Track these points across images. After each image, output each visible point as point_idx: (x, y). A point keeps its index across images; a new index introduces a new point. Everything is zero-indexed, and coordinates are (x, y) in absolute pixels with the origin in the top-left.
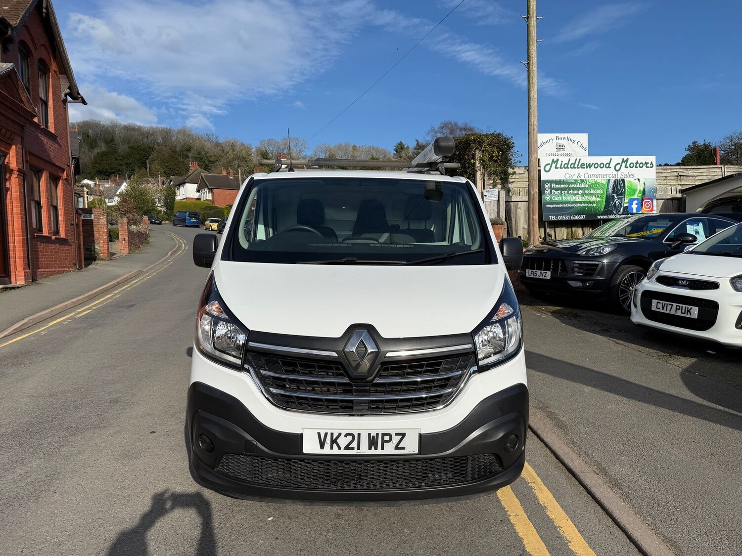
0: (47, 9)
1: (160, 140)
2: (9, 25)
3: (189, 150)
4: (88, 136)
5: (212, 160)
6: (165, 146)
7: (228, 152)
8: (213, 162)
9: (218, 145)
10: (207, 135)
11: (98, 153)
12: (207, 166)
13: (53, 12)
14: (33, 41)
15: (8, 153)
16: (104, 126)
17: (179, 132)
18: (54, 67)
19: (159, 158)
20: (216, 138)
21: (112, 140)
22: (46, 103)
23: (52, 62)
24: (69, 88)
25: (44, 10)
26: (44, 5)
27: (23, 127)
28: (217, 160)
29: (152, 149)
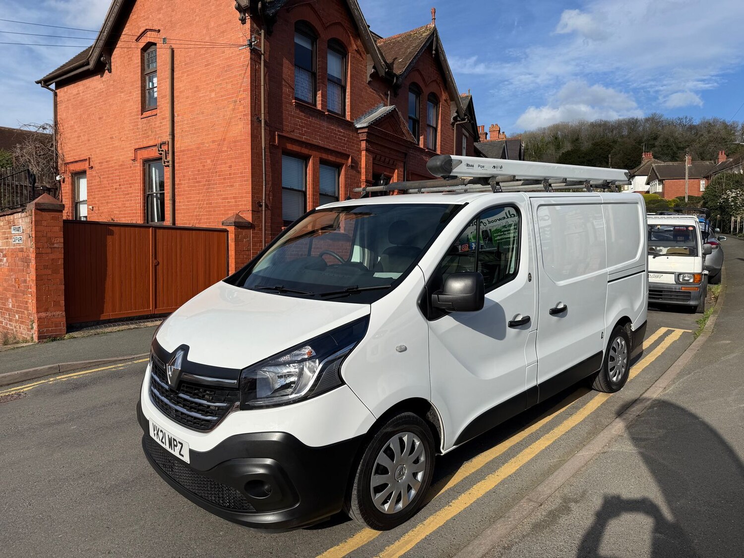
0: (437, 50)
1: (625, 133)
2: (395, 75)
3: (655, 139)
4: (556, 138)
5: (682, 146)
6: (629, 138)
7: (702, 135)
8: (683, 148)
9: (692, 128)
10: (679, 119)
11: (563, 153)
12: (675, 153)
13: (443, 51)
14: (424, 80)
15: (392, 176)
16: (572, 126)
17: (647, 120)
18: (444, 96)
19: (621, 152)
20: (690, 120)
21: (577, 139)
22: (435, 129)
23: (443, 93)
24: (457, 112)
25: (434, 52)
26: (434, 48)
27: (406, 154)
28: (688, 146)
29: (615, 142)
